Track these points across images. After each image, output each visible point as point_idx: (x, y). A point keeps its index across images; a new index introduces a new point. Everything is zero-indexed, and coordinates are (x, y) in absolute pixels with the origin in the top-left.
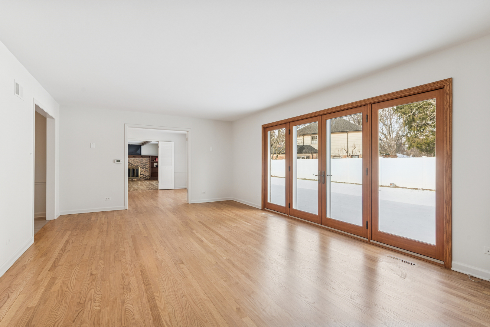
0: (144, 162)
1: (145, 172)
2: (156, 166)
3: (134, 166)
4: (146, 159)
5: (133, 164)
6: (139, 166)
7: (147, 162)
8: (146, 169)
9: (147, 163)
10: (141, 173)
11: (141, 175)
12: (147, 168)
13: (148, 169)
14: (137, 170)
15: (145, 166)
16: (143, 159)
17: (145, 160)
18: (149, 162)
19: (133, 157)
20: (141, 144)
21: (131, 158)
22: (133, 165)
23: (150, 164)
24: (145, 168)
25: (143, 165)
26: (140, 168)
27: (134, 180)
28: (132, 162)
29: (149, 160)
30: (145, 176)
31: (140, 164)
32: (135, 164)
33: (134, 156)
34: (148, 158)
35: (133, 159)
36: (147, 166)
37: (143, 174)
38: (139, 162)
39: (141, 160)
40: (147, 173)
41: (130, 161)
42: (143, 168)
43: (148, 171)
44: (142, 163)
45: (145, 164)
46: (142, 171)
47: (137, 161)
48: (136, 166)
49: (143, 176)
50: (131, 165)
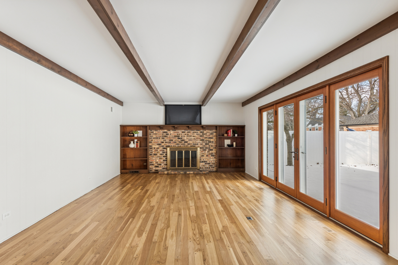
1: (208, 157)
2: (228, 145)
3: (189, 146)
4: (209, 131)
5: (186, 142)
6: (197, 146)
7: (212, 138)
8: (211, 152)
9: (212, 140)
10: (200, 160)
11: (202, 164)
12: (212, 150)
13: (214, 151)
14: (194, 154)
15: (207, 146)
16: (205, 132)
17: (208, 134)
18: (214, 138)
19: (187, 128)
20: (201, 104)
21: (183, 131)
22: (186, 144)
23: (216, 142)
24: (207, 150)
25: (204, 144)
26: (199, 149)
27: (188, 173)
28: (185, 138)
29: (215, 134)
30: (207, 166)
31: (198, 141)
32: (191, 142)
33: (188, 127)
34: (214, 131)
35: (186, 131)
36: (212, 146)
37: (204, 162)
38: (197, 138)
39: (201, 133)
40: (212, 160)
41: (182, 136)
42: (204, 149)
43: (213, 156)
44: (202, 140)
45: (209, 142)
46: (203, 156)
47: (194, 136)
48: (192, 145)
49: (205, 166)
50: (184, 144)
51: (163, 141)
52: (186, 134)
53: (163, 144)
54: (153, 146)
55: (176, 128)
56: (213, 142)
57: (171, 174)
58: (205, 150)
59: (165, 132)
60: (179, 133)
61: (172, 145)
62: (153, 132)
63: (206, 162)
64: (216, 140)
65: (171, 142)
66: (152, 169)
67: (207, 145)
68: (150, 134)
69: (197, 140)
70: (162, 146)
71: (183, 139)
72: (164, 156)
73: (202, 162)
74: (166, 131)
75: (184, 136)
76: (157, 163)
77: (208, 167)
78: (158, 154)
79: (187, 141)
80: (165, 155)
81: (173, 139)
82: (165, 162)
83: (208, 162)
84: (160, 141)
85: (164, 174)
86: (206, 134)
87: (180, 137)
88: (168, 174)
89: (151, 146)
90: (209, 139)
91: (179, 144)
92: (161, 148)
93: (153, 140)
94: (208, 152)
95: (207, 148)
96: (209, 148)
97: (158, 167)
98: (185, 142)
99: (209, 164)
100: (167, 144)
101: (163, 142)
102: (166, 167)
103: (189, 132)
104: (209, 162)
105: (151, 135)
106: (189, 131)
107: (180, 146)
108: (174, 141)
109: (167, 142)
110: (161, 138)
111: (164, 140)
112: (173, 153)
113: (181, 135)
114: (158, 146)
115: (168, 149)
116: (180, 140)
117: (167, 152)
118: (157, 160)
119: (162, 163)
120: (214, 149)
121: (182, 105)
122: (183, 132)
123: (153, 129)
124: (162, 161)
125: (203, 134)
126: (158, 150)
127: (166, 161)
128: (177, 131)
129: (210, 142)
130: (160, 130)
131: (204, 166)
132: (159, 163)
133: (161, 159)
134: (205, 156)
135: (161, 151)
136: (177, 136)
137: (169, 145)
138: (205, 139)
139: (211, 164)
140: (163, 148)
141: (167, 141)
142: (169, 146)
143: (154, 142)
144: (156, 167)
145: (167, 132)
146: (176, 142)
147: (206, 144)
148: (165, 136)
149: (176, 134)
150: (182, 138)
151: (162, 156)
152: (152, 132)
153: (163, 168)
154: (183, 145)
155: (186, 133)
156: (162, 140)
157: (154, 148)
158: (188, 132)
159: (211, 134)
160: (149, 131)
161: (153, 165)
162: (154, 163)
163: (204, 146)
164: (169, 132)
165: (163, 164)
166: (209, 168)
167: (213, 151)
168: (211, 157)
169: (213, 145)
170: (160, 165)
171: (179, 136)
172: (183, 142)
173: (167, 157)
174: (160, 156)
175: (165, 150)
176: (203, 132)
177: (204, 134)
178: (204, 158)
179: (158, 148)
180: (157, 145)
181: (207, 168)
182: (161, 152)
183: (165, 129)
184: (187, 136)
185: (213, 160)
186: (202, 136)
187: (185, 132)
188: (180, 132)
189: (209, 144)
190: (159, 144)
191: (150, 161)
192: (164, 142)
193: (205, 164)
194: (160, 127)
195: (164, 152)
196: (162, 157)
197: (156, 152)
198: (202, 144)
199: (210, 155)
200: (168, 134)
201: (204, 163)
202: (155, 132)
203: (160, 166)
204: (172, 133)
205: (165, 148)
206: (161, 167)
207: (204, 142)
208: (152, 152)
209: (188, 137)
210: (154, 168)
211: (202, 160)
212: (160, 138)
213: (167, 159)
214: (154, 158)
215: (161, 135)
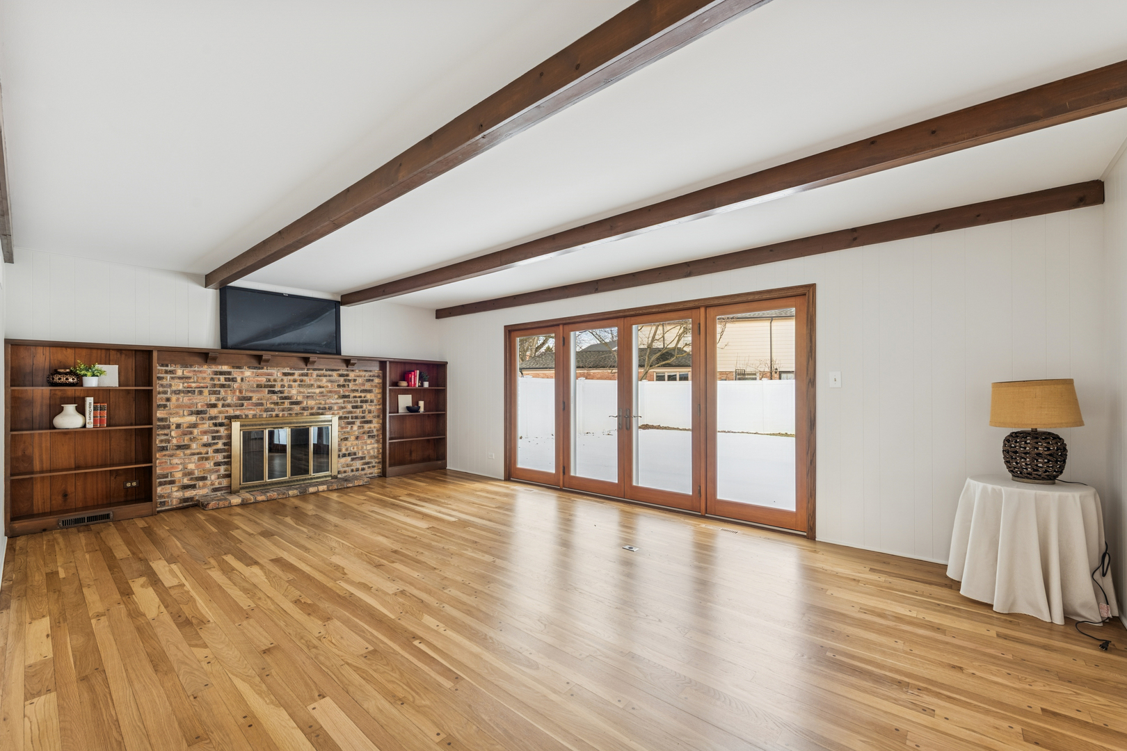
0: (354, 391)
1: (359, 442)
2: (408, 408)
3: (306, 413)
4: (364, 373)
5: (297, 403)
6: (329, 413)
7: (370, 391)
8: (367, 426)
9: (369, 396)
10: (340, 450)
11: (343, 460)
12: (370, 422)
13: (375, 426)
14: (322, 434)
15: (358, 412)
16: (353, 375)
17: (360, 381)
18: (377, 390)
19: (302, 364)
21: (287, 370)
22: (297, 408)
23: (382, 402)
24: (358, 422)
25: (349, 407)
26: (334, 421)
28: (294, 392)
29: (378, 380)
30: (358, 464)
31: (334, 400)
32: (311, 403)
33: (304, 360)
34: (376, 372)
35: (297, 372)
36: (370, 412)
37: (349, 455)
38: (330, 392)
39: (342, 379)
40: (369, 447)
41: (283, 386)
42: (350, 420)
43: (373, 437)
44: (344, 397)
45: (362, 402)
46: (346, 439)
47: (320, 387)
48: (314, 411)
49: (351, 466)
50: (290, 409)
51: (213, 401)
52: (295, 381)
53: (213, 412)
54: (174, 420)
55: (267, 361)
56: (372, 401)
57: (256, 502)
58: (353, 423)
59: (222, 373)
60: (272, 378)
61: (247, 412)
62: (171, 372)
63: (355, 454)
64: (379, 396)
65: (245, 403)
66: (169, 496)
67: (358, 410)
68: (160, 378)
69: (330, 397)
70: (211, 418)
71: (285, 395)
72: (217, 451)
73: (344, 455)
74: (225, 368)
75: (290, 386)
76: (189, 474)
77: (360, 467)
78: (194, 446)
79: (300, 399)
80: (220, 446)
81: (251, 395)
82: (222, 469)
83: (360, 455)
84: (200, 402)
85: (230, 506)
86: (355, 380)
87: (277, 389)
88: (244, 504)
89: (161, 420)
90: (363, 395)
91: (273, 410)
92: (207, 425)
93: (174, 398)
94: (360, 427)
95: (356, 418)
96: (364, 417)
97: (193, 487)
98: (292, 403)
99: (362, 458)
100: (231, 411)
101: (214, 406)
102: (225, 482)
103: (307, 375)
104: (363, 453)
105: (164, 382)
106: (306, 371)
107: (277, 416)
108: (254, 400)
109: (229, 406)
110: (206, 391)
111: (218, 399)
112: (247, 438)
113: (279, 384)
114: (193, 419)
115: (236, 426)
116: (275, 397)
117: (229, 437)
118: (191, 466)
119: (211, 471)
120: (375, 421)
122: (285, 374)
123: (174, 362)
124: (209, 465)
125: (345, 380)
126: (196, 431)
127: (229, 463)
128: (265, 371)
129: (366, 401)
130: (201, 365)
131: (348, 466)
132: (197, 474)
133: (207, 459)
134: (353, 438)
135: (205, 433)
136: (266, 386)
137: (238, 413)
138: (352, 395)
139: (367, 460)
140: (215, 425)
141: (229, 401)
142: (237, 417)
143: (178, 407)
144: (185, 487)
145: (229, 373)
146: (262, 404)
147: (353, 407)
148: (223, 386)
149: (263, 380)
150: (281, 392)
151: (210, 450)
152: (166, 372)
153: (215, 490)
154: (286, 413)
155: (296, 377)
156: (213, 399)
157: (178, 426)
158: (302, 375)
159: (369, 380)
160: (158, 368)
161: (172, 482)
162: (178, 475)
163: (351, 412)
164: (236, 374)
165: (213, 477)
166: (363, 469)
167: (372, 425)
168: (369, 441)
169: (373, 408)
170: (204, 478)
171: (273, 386)
172: (287, 402)
173: (230, 450)
174: (204, 450)
175: (222, 429)
176: (347, 375)
177: (349, 381)
178: (349, 443)
179: (195, 426)
180: (192, 413)
181: (357, 470)
182: (206, 439)
183: (222, 364)
184: (299, 386)
185: (373, 448)
186: (344, 386)
187: (292, 374)
188: (276, 373)
189: (361, 407)
190: (198, 413)
191: (159, 471)
192: (220, 404)
193: (353, 459)
194: (205, 356)
195: (220, 438)
196: (211, 454)
197: (187, 438)
198: (343, 408)
199: (366, 436)
200: (234, 380)
201: (349, 459)
202: (179, 372)
203: (201, 483)
204: (248, 375)
205: (221, 425)
206: (204, 486)
207: (350, 402)
208: (168, 441)
209: (302, 390)
210: (179, 494)
211: (344, 451)
212: (201, 393)
213: (229, 457)
214: (175, 461)
215: (209, 383)
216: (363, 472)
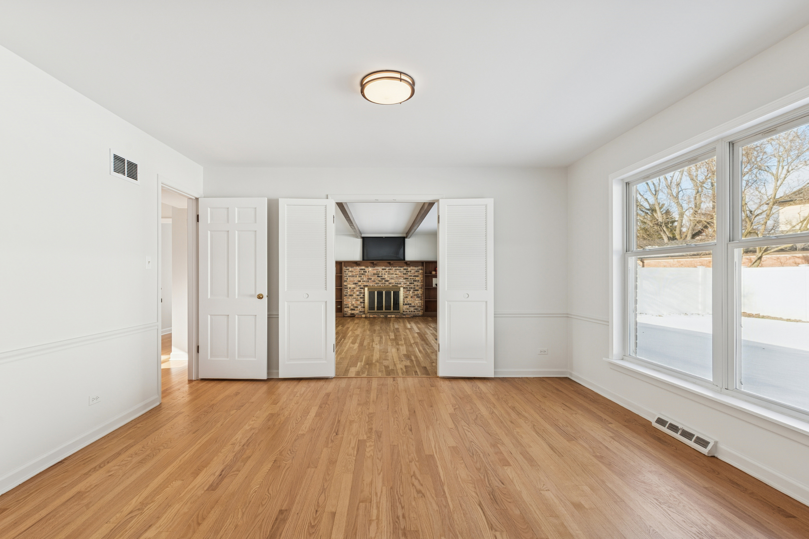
0: (410, 276)
1: (412, 299)
2: (436, 284)
3: (391, 285)
4: (414, 268)
5: (387, 281)
6: (399, 286)
7: (417, 276)
8: (416, 292)
9: (417, 279)
10: (404, 302)
11: (405, 306)
12: (418, 290)
13: (420, 292)
14: (396, 294)
16: (409, 269)
17: (413, 271)
18: (420, 276)
19: (389, 265)
20: (405, 235)
21: (384, 268)
22: (387, 283)
23: (423, 274)
24: (412, 290)
25: (408, 283)
26: (402, 289)
27: (389, 316)
28: (386, 276)
29: (421, 271)
30: (412, 309)
31: (402, 280)
32: (392, 281)
33: (390, 263)
34: (420, 267)
35: (387, 268)
36: (417, 286)
37: (408, 304)
38: (400, 276)
39: (405, 271)
40: (417, 302)
41: (382, 274)
42: (409, 289)
43: (419, 297)
44: (406, 279)
45: (414, 281)
46: (407, 297)
47: (396, 274)
48: (394, 284)
49: (409, 309)
50: (385, 283)
51: (360, 280)
52: (386, 272)
53: (360, 283)
54: (349, 286)
55: (376, 264)
56: (418, 281)
57: (370, 318)
58: (410, 290)
59: (362, 269)
60: (378, 271)
61: (370, 284)
62: (348, 269)
63: (411, 304)
64: (422, 279)
65: (370, 280)
66: (347, 312)
67: (412, 285)
68: (345, 272)
69: (400, 279)
70: (359, 286)
71: (383, 277)
72: (361, 298)
73: (406, 304)
74: (363, 268)
75: (385, 274)
76: (353, 305)
77: (413, 310)
78: (354, 295)
79: (388, 279)
80: (362, 296)
81: (371, 277)
82: (362, 304)
83: (413, 305)
84: (356, 279)
85: (362, 318)
86: (411, 271)
87: (380, 275)
88: (366, 318)
89: (346, 286)
90: (414, 278)
91: (378, 283)
92: (358, 288)
93: (349, 278)
94: (413, 292)
95: (411, 288)
96: (415, 288)
97: (354, 310)
98: (385, 281)
99: (414, 307)
100: (365, 284)
101: (360, 281)
102: (363, 309)
103: (391, 269)
104: (414, 304)
105: (346, 273)
106: (390, 268)
107: (380, 286)
108: (372, 280)
109: (364, 281)
110: (358, 276)
111: (361, 279)
112: (371, 294)
113: (381, 273)
114: (354, 286)
115: (366, 289)
116: (379, 278)
117: (364, 293)
118: (353, 302)
119: (359, 305)
120: (420, 290)
121: (382, 237)
122: (383, 269)
123: (349, 266)
124: (359, 303)
125: (406, 271)
126: (355, 290)
127: (364, 303)
128: (376, 268)
129: (416, 281)
130: (356, 267)
131: (407, 309)
132: (355, 305)
133: (358, 300)
134: (410, 297)
135: (357, 291)
136: (376, 274)
137: (367, 284)
138: (409, 278)
139: (416, 307)
140: (360, 288)
141: (364, 280)
142: (367, 286)
143: (350, 281)
144: (352, 310)
145: (364, 269)
146: (375, 281)
147: (410, 283)
148: (362, 274)
149: (375, 272)
150: (382, 276)
151: (359, 297)
152: (347, 269)
153: (360, 312)
154: (383, 285)
155: (387, 270)
156: (359, 279)
157: (350, 288)
158: (389, 269)
159: (417, 271)
160: (344, 268)
161: (348, 307)
162: (350, 305)
163: (409, 286)
164: (367, 269)
165: (360, 307)
166: (414, 312)
167: (419, 292)
168: (417, 299)
169: (419, 284)
170: (357, 307)
171: (379, 274)
172: (383, 280)
173: (364, 298)
174: (357, 297)
175: (362, 290)
176: (407, 269)
177: (408, 272)
178: (408, 299)
179: (354, 288)
180: (354, 284)
181: (412, 311)
182: (358, 293)
183: (362, 266)
184: (388, 274)
185: (419, 303)
186: (406, 274)
187: (386, 269)
188: (380, 269)
189: (414, 283)
190: (356, 284)
191: (345, 303)
192: (362, 281)
193: (410, 307)
194: (356, 263)
195: (362, 293)
196: (359, 299)
197: (352, 292)
198: (405, 284)
199: (416, 297)
200: (366, 272)
201: (408, 306)
202: (350, 270)
203: (356, 309)
204: (370, 270)
205: (362, 288)
206: (357, 310)
207: (409, 281)
208: (347, 293)
209: (389, 276)
210: (350, 312)
211: (406, 302)
212: (356, 276)
213: (364, 300)
214: (349, 300)
215: (358, 273)
216: (414, 313)
